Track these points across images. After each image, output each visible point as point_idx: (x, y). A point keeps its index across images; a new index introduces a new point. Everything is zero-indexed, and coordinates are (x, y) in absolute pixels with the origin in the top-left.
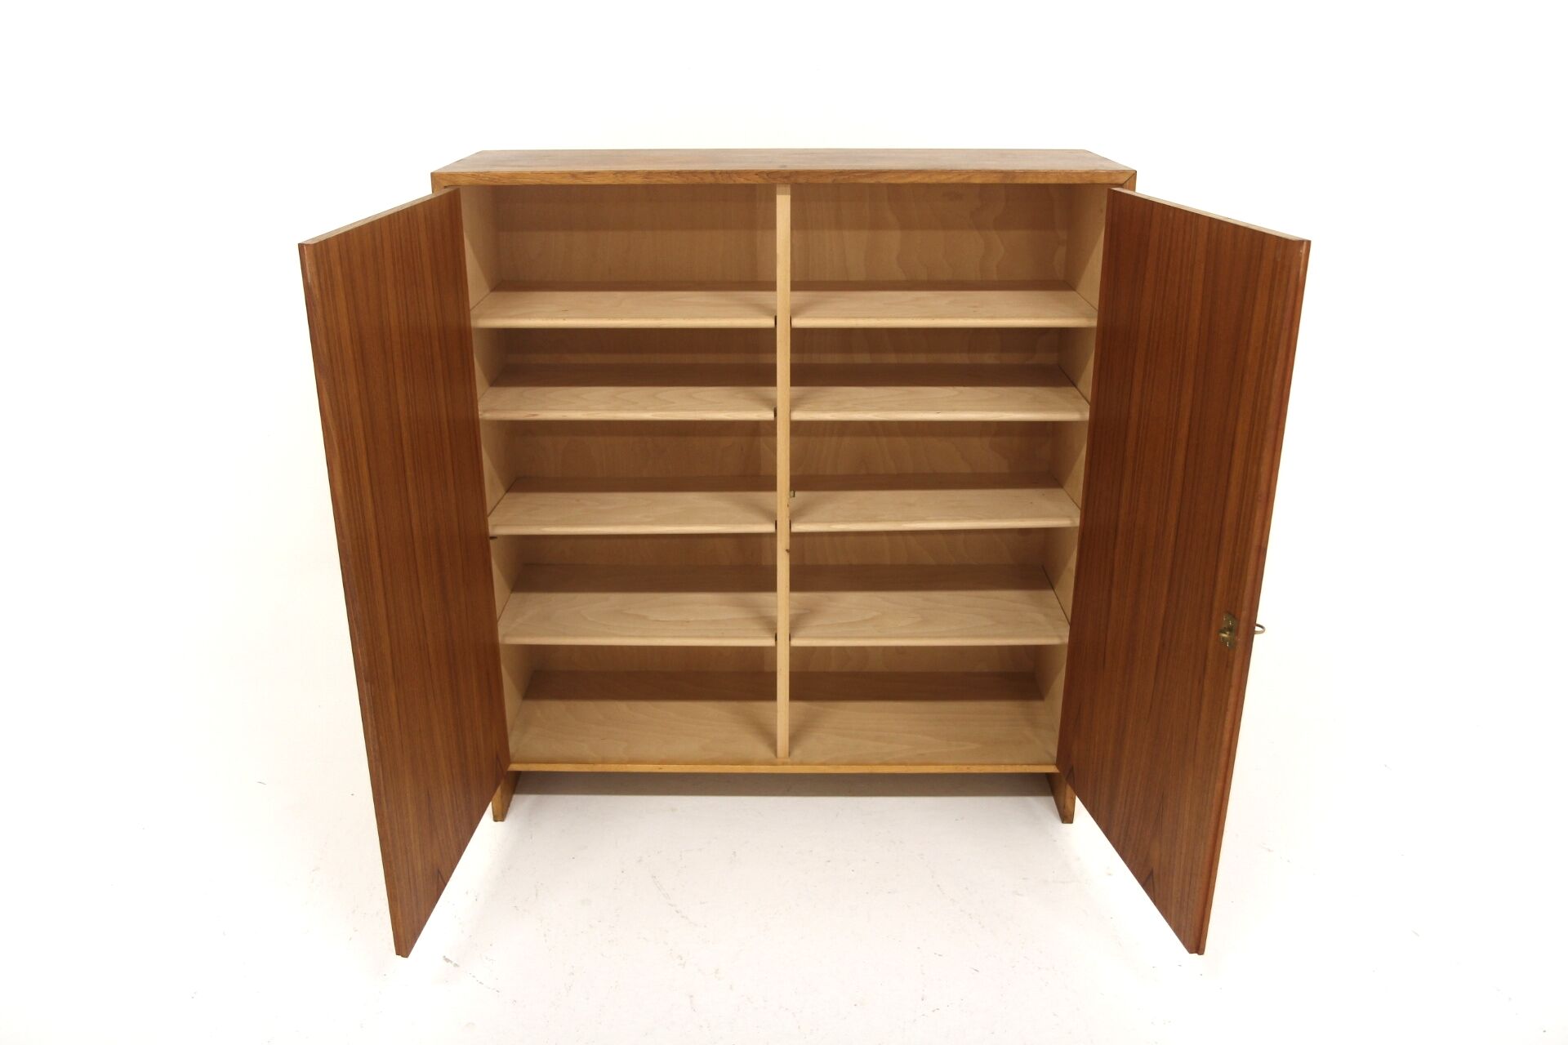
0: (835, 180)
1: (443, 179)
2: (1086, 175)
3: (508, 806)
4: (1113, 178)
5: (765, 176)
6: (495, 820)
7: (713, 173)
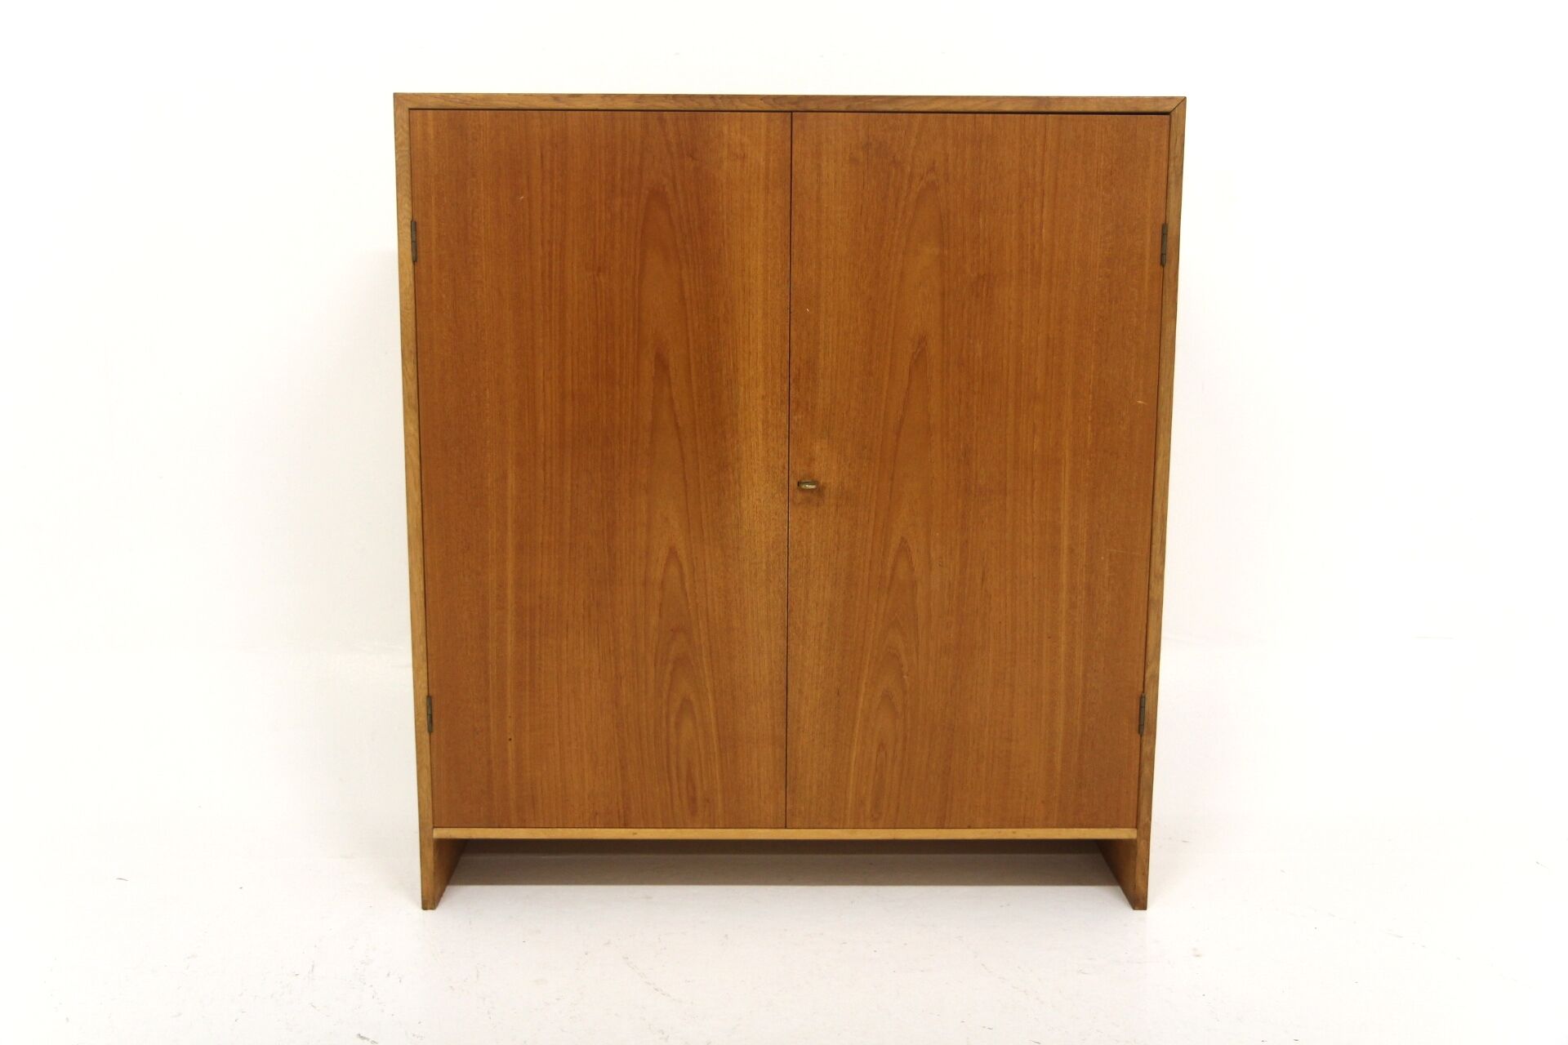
0: (849, 106)
1: (407, 100)
2: (1129, 101)
3: (441, 895)
4: (1160, 104)
5: (771, 101)
6: (425, 907)
7: (712, 97)
